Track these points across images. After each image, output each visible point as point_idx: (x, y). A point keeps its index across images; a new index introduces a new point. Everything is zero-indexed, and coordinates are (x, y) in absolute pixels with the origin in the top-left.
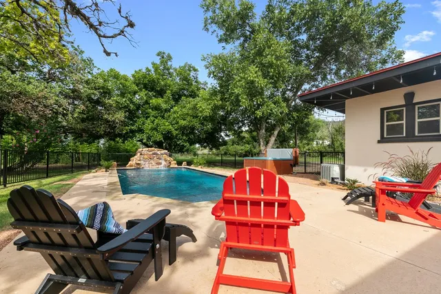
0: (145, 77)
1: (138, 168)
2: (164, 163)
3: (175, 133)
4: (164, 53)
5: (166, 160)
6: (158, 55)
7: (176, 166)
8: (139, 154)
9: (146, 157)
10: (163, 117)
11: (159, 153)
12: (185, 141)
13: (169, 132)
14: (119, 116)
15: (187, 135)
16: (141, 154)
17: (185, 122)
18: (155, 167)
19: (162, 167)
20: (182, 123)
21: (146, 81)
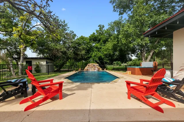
0: (93, 36)
1: (87, 70)
2: (97, 69)
3: (103, 57)
4: (101, 25)
5: (97, 68)
6: (99, 26)
7: (102, 70)
8: (88, 66)
9: (90, 67)
10: (99, 51)
11: (95, 65)
12: (107, 60)
13: (101, 57)
14: (83, 52)
15: (108, 58)
16: (89, 66)
17: (106, 52)
18: (93, 71)
19: (96, 70)
20: (105, 53)
21: (93, 38)
